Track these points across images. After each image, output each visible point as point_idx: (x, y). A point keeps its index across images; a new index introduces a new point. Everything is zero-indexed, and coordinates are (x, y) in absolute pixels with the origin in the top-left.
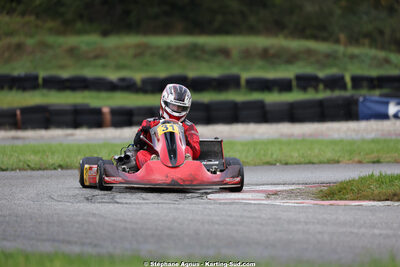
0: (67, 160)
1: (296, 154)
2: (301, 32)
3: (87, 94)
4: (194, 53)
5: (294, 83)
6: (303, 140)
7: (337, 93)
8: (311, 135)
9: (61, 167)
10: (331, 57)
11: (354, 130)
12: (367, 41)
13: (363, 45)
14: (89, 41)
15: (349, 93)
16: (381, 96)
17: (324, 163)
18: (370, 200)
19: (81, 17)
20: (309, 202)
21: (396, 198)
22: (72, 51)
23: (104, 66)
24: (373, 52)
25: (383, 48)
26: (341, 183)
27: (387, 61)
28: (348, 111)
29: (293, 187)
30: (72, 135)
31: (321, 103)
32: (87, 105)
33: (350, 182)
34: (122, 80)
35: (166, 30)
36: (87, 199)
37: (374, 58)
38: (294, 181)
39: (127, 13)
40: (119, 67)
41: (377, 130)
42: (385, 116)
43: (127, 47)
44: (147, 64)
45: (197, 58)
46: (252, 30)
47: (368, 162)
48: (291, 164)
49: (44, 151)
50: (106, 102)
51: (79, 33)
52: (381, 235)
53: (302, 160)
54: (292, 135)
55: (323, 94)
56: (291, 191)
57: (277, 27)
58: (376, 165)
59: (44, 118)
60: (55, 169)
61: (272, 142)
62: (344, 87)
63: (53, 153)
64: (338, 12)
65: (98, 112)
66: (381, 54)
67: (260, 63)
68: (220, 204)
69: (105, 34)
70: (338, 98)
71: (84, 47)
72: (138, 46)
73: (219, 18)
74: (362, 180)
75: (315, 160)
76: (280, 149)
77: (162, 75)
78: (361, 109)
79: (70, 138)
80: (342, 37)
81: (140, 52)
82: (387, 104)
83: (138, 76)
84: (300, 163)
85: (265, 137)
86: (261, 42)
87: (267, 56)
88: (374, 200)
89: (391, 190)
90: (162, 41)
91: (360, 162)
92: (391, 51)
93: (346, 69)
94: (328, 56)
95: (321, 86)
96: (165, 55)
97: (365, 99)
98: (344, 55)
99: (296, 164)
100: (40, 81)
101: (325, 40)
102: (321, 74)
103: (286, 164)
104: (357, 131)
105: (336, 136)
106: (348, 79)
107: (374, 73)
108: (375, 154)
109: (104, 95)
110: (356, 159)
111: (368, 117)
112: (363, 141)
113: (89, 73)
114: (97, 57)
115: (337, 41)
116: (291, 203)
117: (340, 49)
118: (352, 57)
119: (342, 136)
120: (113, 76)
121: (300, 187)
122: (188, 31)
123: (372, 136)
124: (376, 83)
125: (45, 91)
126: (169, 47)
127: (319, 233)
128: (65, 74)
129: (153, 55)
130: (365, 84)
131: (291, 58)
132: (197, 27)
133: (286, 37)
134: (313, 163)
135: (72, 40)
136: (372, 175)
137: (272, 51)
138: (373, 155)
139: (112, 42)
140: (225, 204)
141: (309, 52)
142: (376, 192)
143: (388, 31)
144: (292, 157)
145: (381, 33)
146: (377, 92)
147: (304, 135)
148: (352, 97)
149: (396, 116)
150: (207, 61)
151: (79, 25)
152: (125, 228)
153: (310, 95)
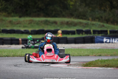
0: (9, 54)
1: (76, 53)
2: (78, 17)
3: (15, 34)
4: (46, 23)
5: (76, 32)
6: (78, 49)
7: (89, 35)
8: (81, 48)
9: (7, 56)
10: (87, 24)
11: (94, 46)
12: (97, 20)
13: (96, 21)
14: (15, 19)
15: (92, 35)
16: (101, 36)
17: (85, 56)
18: (98, 67)
19: (13, 12)
20: (80, 67)
21: (106, 66)
22: (10, 22)
23: (20, 26)
24: (99, 23)
25: (102, 22)
26: (90, 62)
27: (103, 26)
28: (92, 41)
29: (75, 63)
30: (10, 47)
31: (84, 38)
32: (15, 38)
33: (93, 62)
34: (25, 30)
35: (38, 16)
36: (15, 66)
37: (99, 25)
38: (76, 61)
39: (27, 11)
40: (24, 27)
41: (100, 46)
42: (102, 42)
43: (27, 21)
44: (32, 26)
45: (47, 24)
46: (64, 16)
47: (98, 56)
48: (75, 56)
49: (2, 52)
50: (20, 37)
51: (12, 16)
52: (101, 77)
53: (78, 55)
54: (75, 47)
55: (84, 35)
56: (75, 64)
57: (71, 15)
58: (100, 57)
59: (2, 42)
60: (5, 57)
61: (69, 49)
62: (90, 33)
63: (5, 52)
64: (89, 11)
65: (18, 40)
66: (102, 24)
67: (66, 26)
68: (54, 68)
69: (20, 17)
70: (89, 37)
71: (14, 21)
72: (30, 20)
73: (54, 13)
74: (96, 61)
75: (82, 55)
76: (72, 52)
77: (37, 29)
78: (96, 40)
79: (10, 48)
80: (90, 18)
81: (31, 22)
82: (103, 38)
83: (30, 30)
84: (78, 56)
85: (67, 48)
86: (66, 20)
87: (68, 24)
88: (99, 67)
89: (104, 64)
90: (37, 19)
91: (95, 56)
92: (104, 23)
93: (91, 28)
94: (86, 24)
95: (84, 33)
96: (38, 23)
97: (97, 37)
98: (91, 24)
99: (76, 56)
100: (1, 31)
101: (85, 19)
102: (84, 29)
103: (73, 56)
104: (94, 47)
105: (88, 48)
106: (92, 31)
107: (99, 29)
108: (100, 53)
109: (20, 35)
110: (94, 55)
111: (98, 42)
112: (96, 49)
113: (15, 28)
114: (18, 24)
115: (89, 20)
116: (75, 68)
117: (90, 22)
118: (93, 24)
119: (90, 48)
120: (22, 29)
121: (78, 63)
122: (45, 16)
123: (99, 48)
124: (100, 32)
125: (2, 34)
126: (39, 21)
127: (83, 77)
128: (8, 29)
129: (34, 23)
130: (97, 32)
131: (75, 25)
132: (47, 15)
133: (74, 18)
134: (81, 56)
135: (10, 19)
136: (99, 60)
137: (69, 22)
138: (99, 54)
139: (22, 19)
140: (55, 68)
141: (80, 23)
142: (100, 64)
143: (103, 17)
144: (75, 54)
145: (102, 17)
146: (100, 35)
147: (79, 47)
148: (93, 36)
149: (106, 42)
150: (50, 25)
151: (13, 14)
152: (26, 75)
153: (80, 36)
